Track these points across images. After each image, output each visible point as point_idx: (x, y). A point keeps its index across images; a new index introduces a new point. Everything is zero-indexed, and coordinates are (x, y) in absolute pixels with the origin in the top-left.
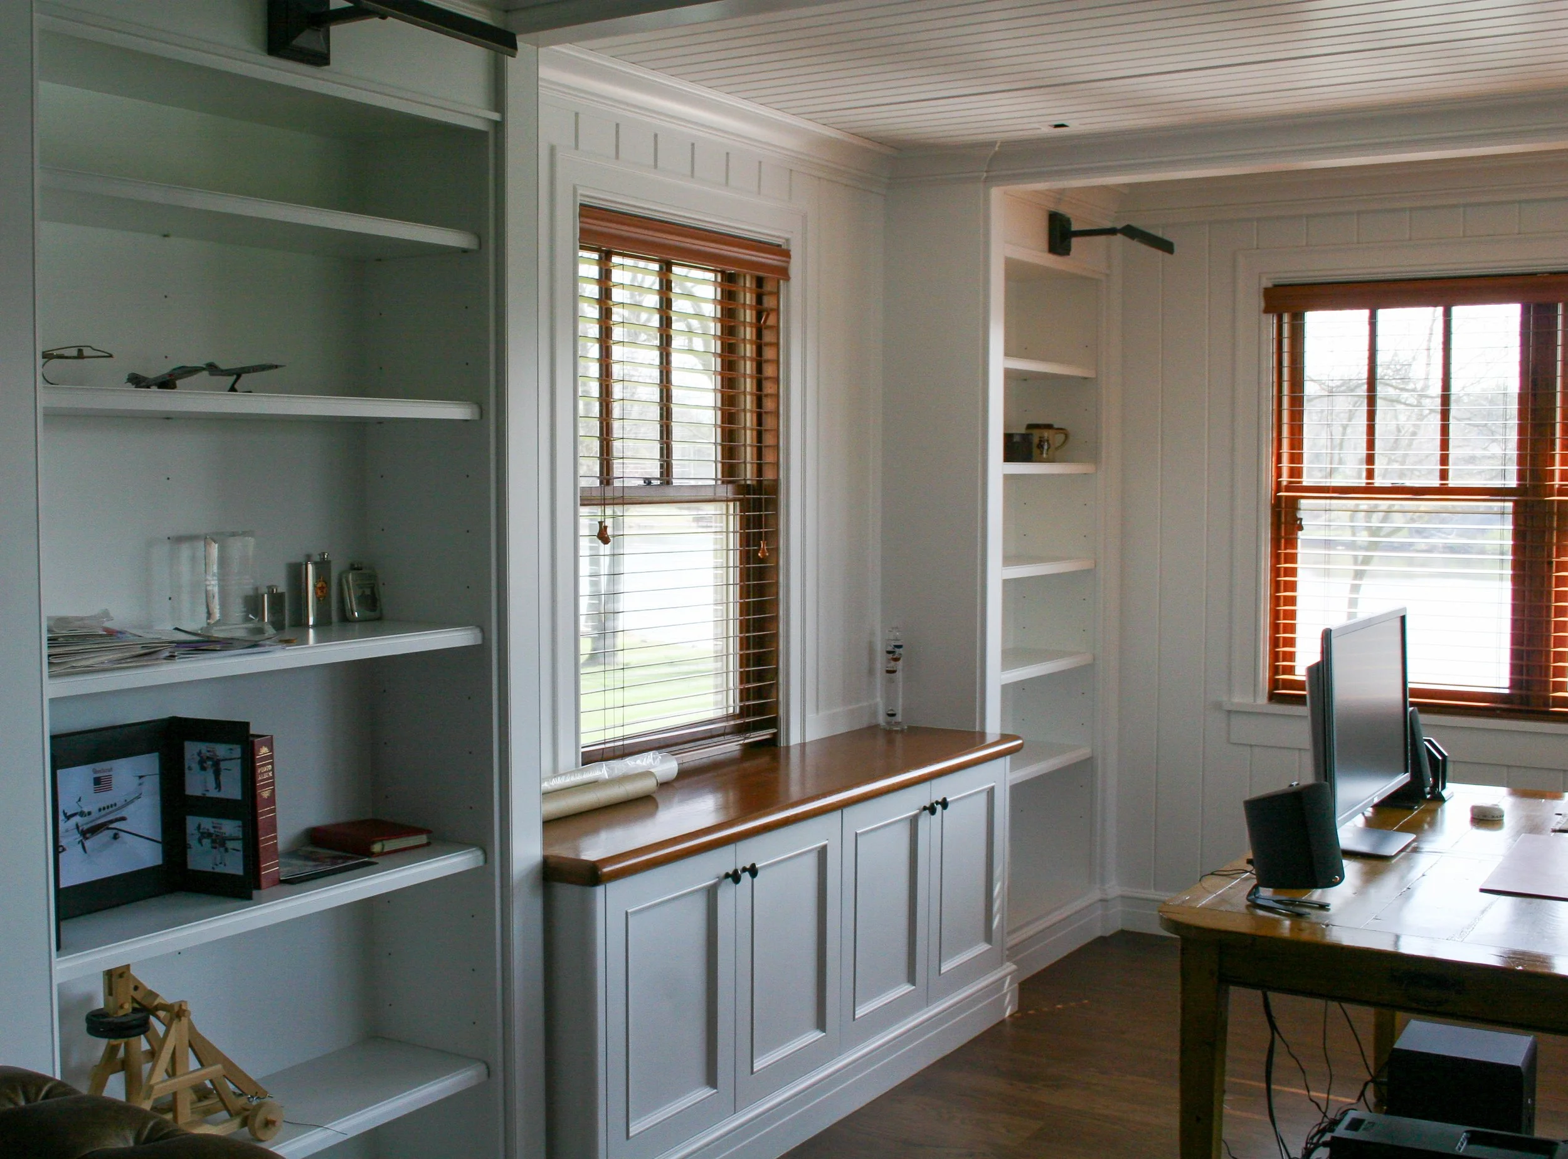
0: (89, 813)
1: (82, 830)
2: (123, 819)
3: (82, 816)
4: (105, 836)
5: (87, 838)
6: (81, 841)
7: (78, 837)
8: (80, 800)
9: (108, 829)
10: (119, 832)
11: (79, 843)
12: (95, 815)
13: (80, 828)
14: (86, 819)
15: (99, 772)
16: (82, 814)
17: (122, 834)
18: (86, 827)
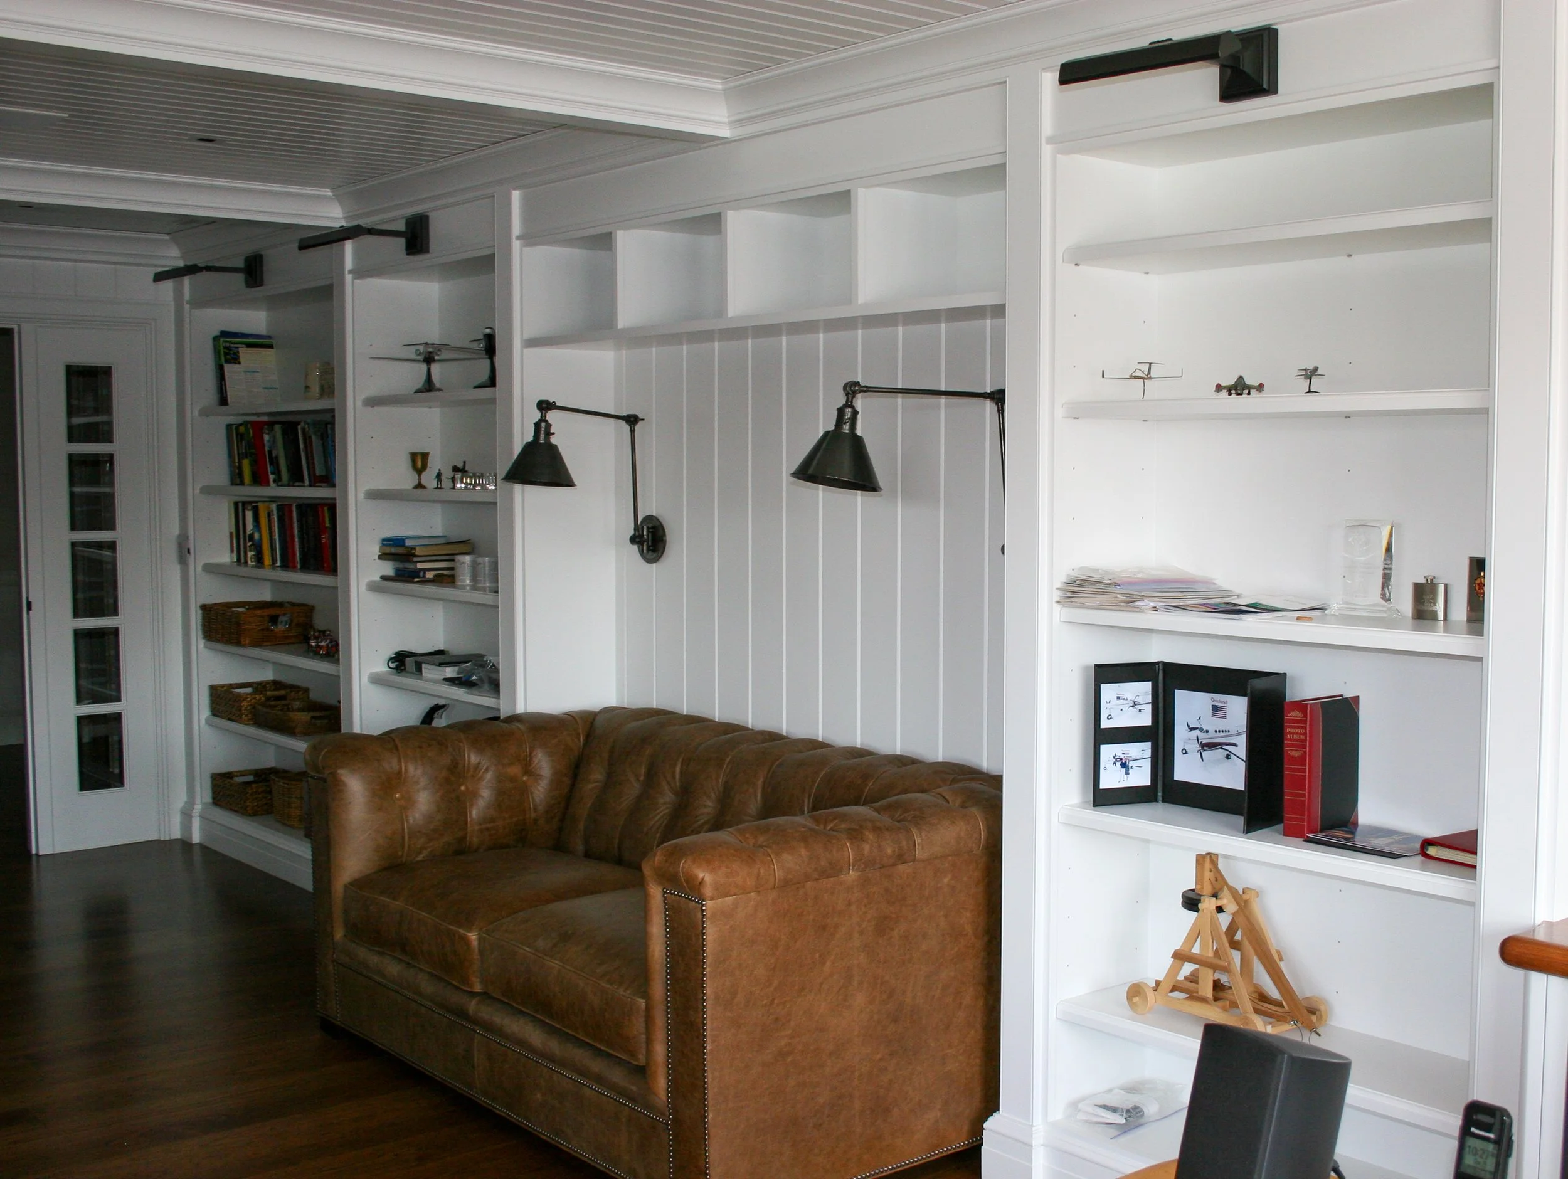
0: (1207, 732)
1: (1201, 742)
2: (1235, 745)
3: (1201, 732)
4: (1219, 753)
5: (1205, 750)
6: (1200, 750)
7: (1198, 747)
8: (1200, 719)
9: (1222, 748)
10: (1231, 755)
11: (1198, 751)
12: (1212, 734)
13: (1200, 741)
14: (1204, 735)
15: (1217, 701)
16: (1201, 730)
17: (1232, 756)
18: (1204, 741)
